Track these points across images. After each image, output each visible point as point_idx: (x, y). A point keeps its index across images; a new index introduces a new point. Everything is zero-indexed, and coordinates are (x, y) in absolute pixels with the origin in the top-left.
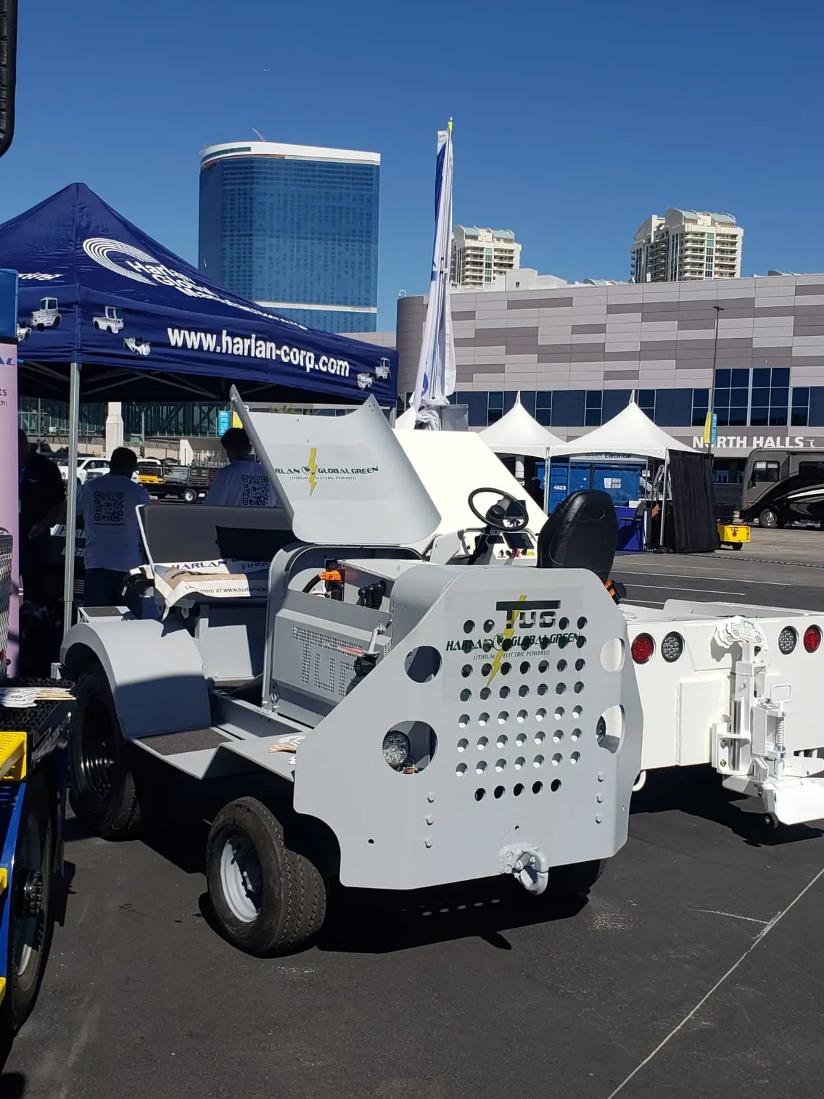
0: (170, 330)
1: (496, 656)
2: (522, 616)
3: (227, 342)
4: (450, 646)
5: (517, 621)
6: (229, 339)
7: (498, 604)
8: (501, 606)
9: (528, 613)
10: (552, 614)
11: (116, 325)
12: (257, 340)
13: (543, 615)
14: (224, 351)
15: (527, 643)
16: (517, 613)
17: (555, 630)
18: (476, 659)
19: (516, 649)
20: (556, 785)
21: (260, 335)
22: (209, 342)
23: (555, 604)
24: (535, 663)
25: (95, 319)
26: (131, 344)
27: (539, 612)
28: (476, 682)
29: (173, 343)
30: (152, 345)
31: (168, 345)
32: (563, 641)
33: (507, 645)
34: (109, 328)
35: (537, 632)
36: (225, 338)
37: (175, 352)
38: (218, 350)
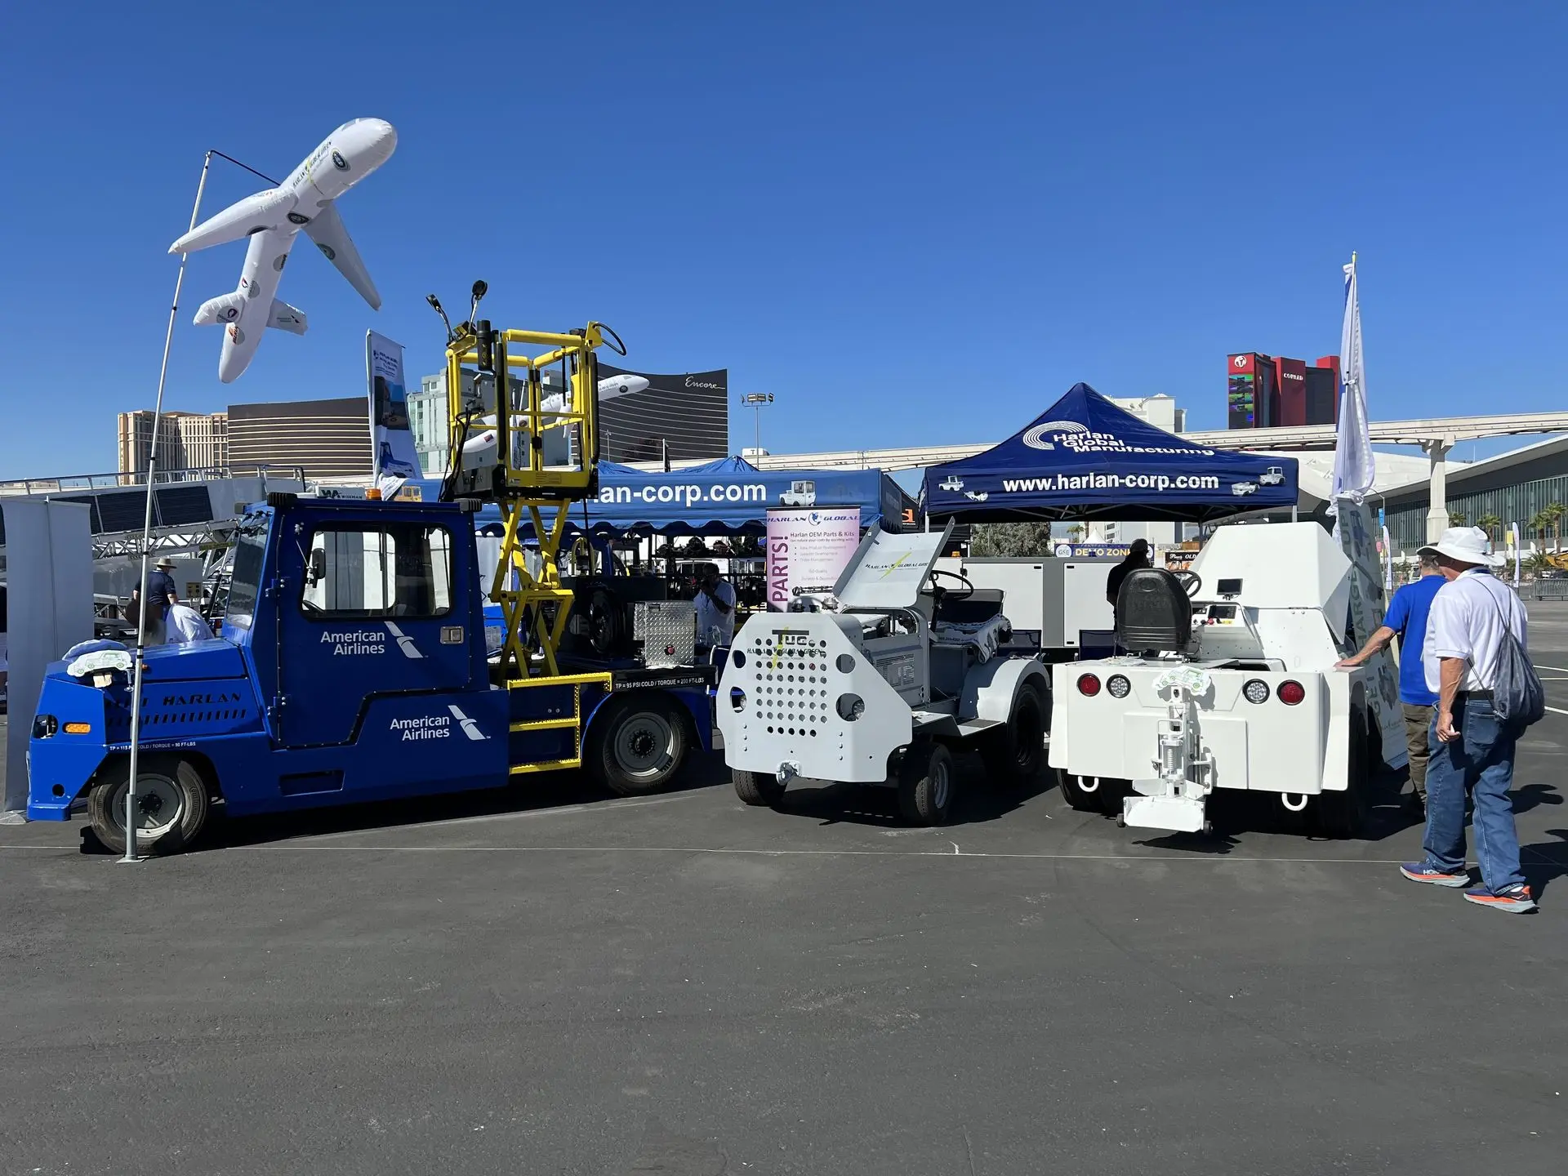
0: (1005, 482)
1: (774, 658)
2: (787, 639)
3: (1063, 482)
4: (749, 651)
5: (784, 641)
6: (1066, 479)
7: (773, 631)
8: (775, 632)
9: (790, 637)
10: (805, 638)
11: (957, 486)
12: (1095, 476)
13: (799, 639)
14: (1060, 487)
15: (791, 653)
16: (784, 636)
17: (808, 647)
18: (764, 659)
19: (785, 655)
20: (813, 733)
21: (1098, 472)
22: (1044, 484)
23: (807, 633)
24: (796, 664)
25: (940, 485)
26: (971, 495)
27: (796, 636)
28: (765, 671)
29: (1008, 489)
30: (988, 493)
31: (1005, 492)
32: (812, 654)
33: (780, 653)
34: (952, 489)
35: (796, 647)
36: (1060, 479)
37: (1011, 495)
38: (1054, 488)
